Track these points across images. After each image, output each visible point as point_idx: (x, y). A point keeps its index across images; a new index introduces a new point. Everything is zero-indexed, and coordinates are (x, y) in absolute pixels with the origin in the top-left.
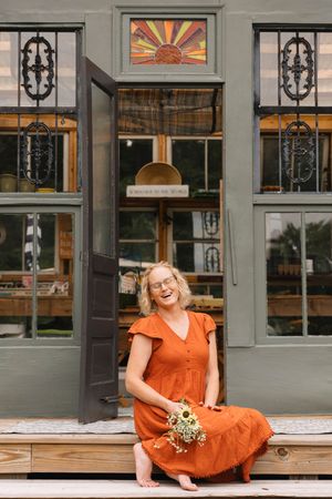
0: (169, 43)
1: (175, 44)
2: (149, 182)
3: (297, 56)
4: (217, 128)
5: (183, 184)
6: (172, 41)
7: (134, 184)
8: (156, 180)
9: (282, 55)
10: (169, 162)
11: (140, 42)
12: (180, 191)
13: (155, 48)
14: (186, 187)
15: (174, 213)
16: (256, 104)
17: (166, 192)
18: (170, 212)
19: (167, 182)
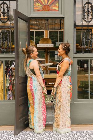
0: (46, 4)
1: (48, 5)
2: (43, 43)
3: (88, 8)
4: (61, 28)
5: (52, 43)
6: (47, 3)
7: (39, 44)
8: (45, 42)
9: (83, 8)
10: (48, 38)
11: (37, 4)
12: (51, 46)
13: (42, 6)
14: (53, 44)
15: (50, 51)
16: (75, 24)
17: (47, 46)
18: (49, 51)
19: (48, 43)
